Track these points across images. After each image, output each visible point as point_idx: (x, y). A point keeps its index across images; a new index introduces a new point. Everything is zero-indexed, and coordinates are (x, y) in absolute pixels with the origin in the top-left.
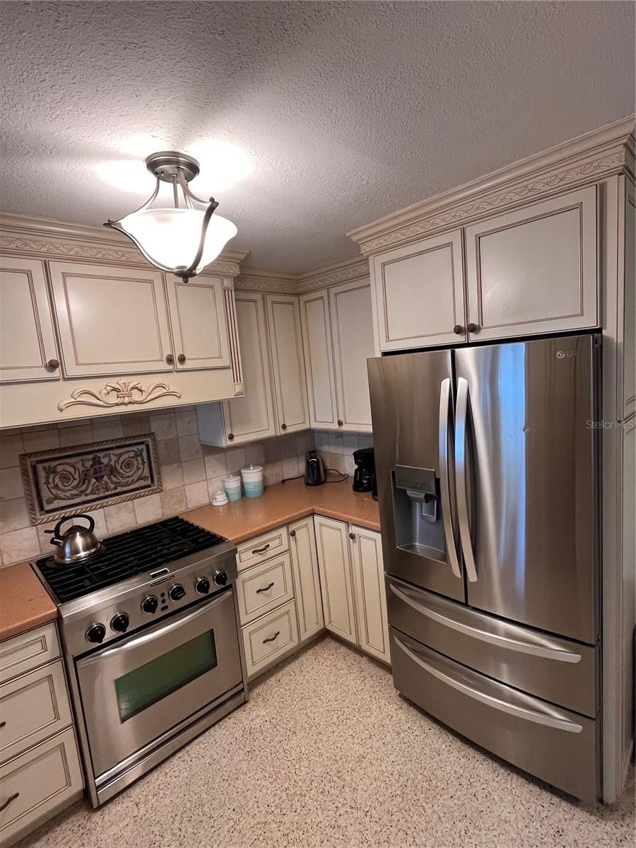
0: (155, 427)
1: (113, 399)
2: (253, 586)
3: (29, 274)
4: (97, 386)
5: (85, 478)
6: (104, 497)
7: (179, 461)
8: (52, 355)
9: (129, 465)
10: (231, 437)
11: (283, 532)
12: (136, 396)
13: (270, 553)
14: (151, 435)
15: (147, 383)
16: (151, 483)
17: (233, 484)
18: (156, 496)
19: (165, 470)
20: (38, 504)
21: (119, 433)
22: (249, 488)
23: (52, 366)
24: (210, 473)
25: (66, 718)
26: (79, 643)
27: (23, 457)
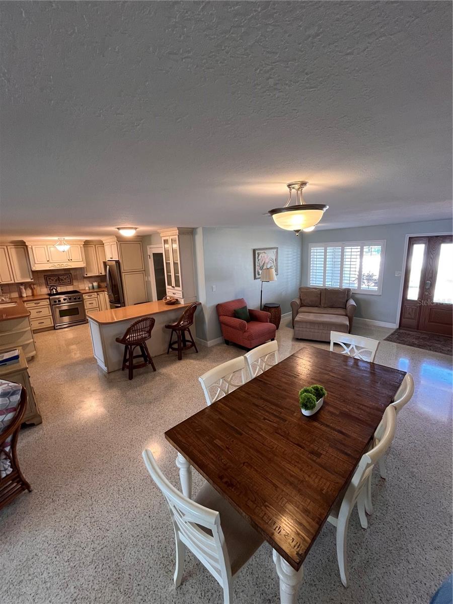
0: (71, 272)
1: (58, 266)
2: (88, 303)
3: (44, 248)
4: (56, 264)
5: (56, 281)
6: (60, 285)
7: (77, 279)
8: (48, 260)
9: (65, 279)
10: (86, 275)
11: (96, 293)
12: (63, 266)
13: (92, 297)
14: (71, 274)
15: (65, 264)
16: (71, 283)
17: (90, 285)
18: (72, 286)
19: (74, 281)
20: (47, 284)
21: (63, 273)
22: (95, 287)
23: (48, 261)
24: (85, 282)
25: (51, 314)
26: (53, 303)
27: (45, 275)
